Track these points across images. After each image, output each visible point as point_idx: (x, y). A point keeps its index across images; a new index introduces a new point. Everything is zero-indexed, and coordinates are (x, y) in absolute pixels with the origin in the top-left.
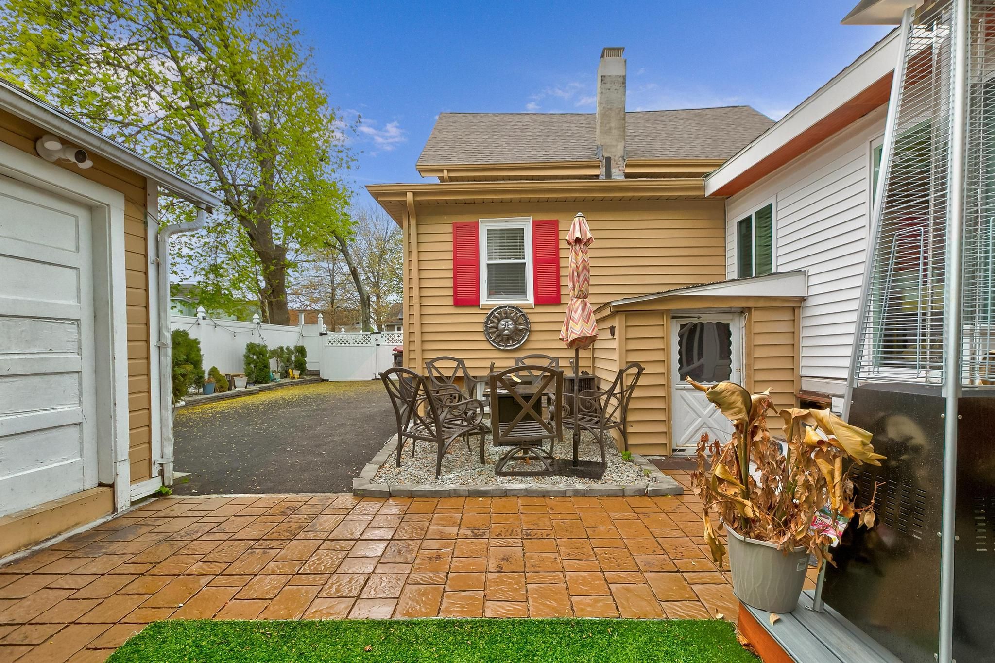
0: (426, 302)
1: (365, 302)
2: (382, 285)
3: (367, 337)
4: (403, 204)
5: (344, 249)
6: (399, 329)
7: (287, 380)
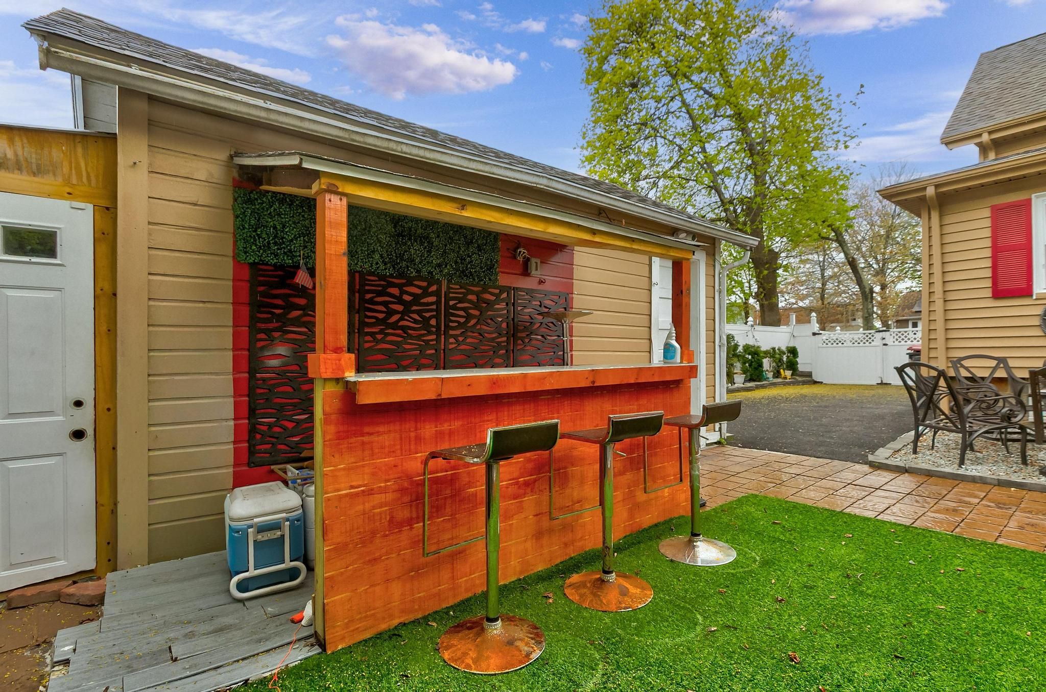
0: (951, 296)
1: (867, 295)
2: (889, 271)
3: (870, 336)
4: (923, 199)
5: (840, 239)
6: (915, 325)
7: (779, 380)
